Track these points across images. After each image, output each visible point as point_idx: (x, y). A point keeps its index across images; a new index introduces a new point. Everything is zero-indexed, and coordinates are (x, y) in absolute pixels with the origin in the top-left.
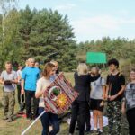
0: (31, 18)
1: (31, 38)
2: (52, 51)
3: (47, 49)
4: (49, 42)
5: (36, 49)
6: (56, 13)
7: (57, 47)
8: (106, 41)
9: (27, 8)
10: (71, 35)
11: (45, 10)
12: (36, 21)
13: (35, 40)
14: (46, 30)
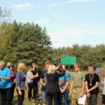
0: (18, 30)
1: (18, 45)
2: (35, 55)
3: (30, 54)
4: (32, 49)
5: (21, 54)
6: (37, 26)
7: (38, 52)
8: (76, 47)
9: (15, 22)
10: (49, 43)
11: (28, 23)
12: (22, 32)
13: (21, 47)
14: (29, 39)
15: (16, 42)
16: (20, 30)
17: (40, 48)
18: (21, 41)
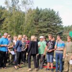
0: (39, 13)
1: (39, 24)
2: (50, 31)
3: (48, 30)
4: (49, 26)
5: (41, 30)
6: (52, 10)
7: (53, 29)
9: (37, 8)
10: (61, 22)
11: (46, 9)
12: (42, 15)
13: (41, 25)
14: (47, 19)
15: (38, 21)
16: (41, 14)
17: (54, 26)
18: (42, 21)
